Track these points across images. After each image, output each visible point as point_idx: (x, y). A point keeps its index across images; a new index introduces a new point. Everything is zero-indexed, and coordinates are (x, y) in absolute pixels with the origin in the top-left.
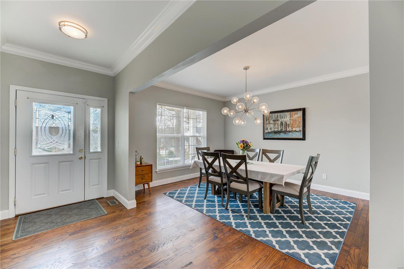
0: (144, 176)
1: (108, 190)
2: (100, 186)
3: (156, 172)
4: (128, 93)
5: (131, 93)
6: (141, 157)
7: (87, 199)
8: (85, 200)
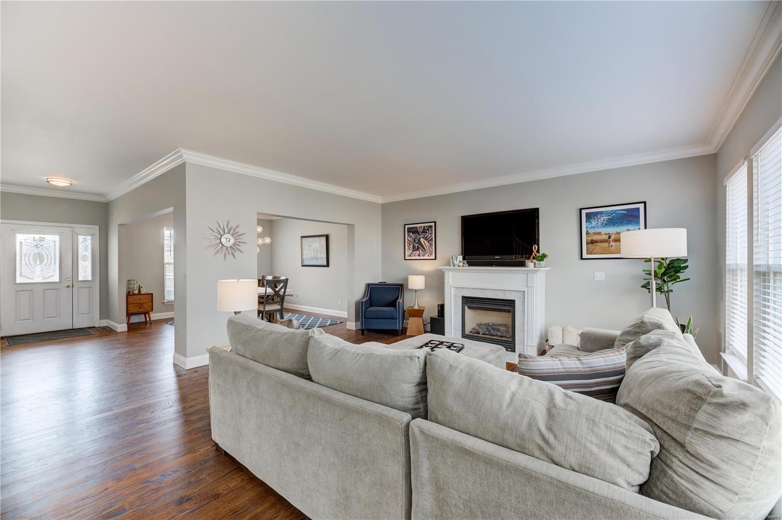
0: (143, 306)
1: (100, 319)
2: (91, 315)
3: (164, 303)
4: (117, 225)
5: (120, 225)
6: (139, 286)
7: (76, 328)
8: (74, 328)
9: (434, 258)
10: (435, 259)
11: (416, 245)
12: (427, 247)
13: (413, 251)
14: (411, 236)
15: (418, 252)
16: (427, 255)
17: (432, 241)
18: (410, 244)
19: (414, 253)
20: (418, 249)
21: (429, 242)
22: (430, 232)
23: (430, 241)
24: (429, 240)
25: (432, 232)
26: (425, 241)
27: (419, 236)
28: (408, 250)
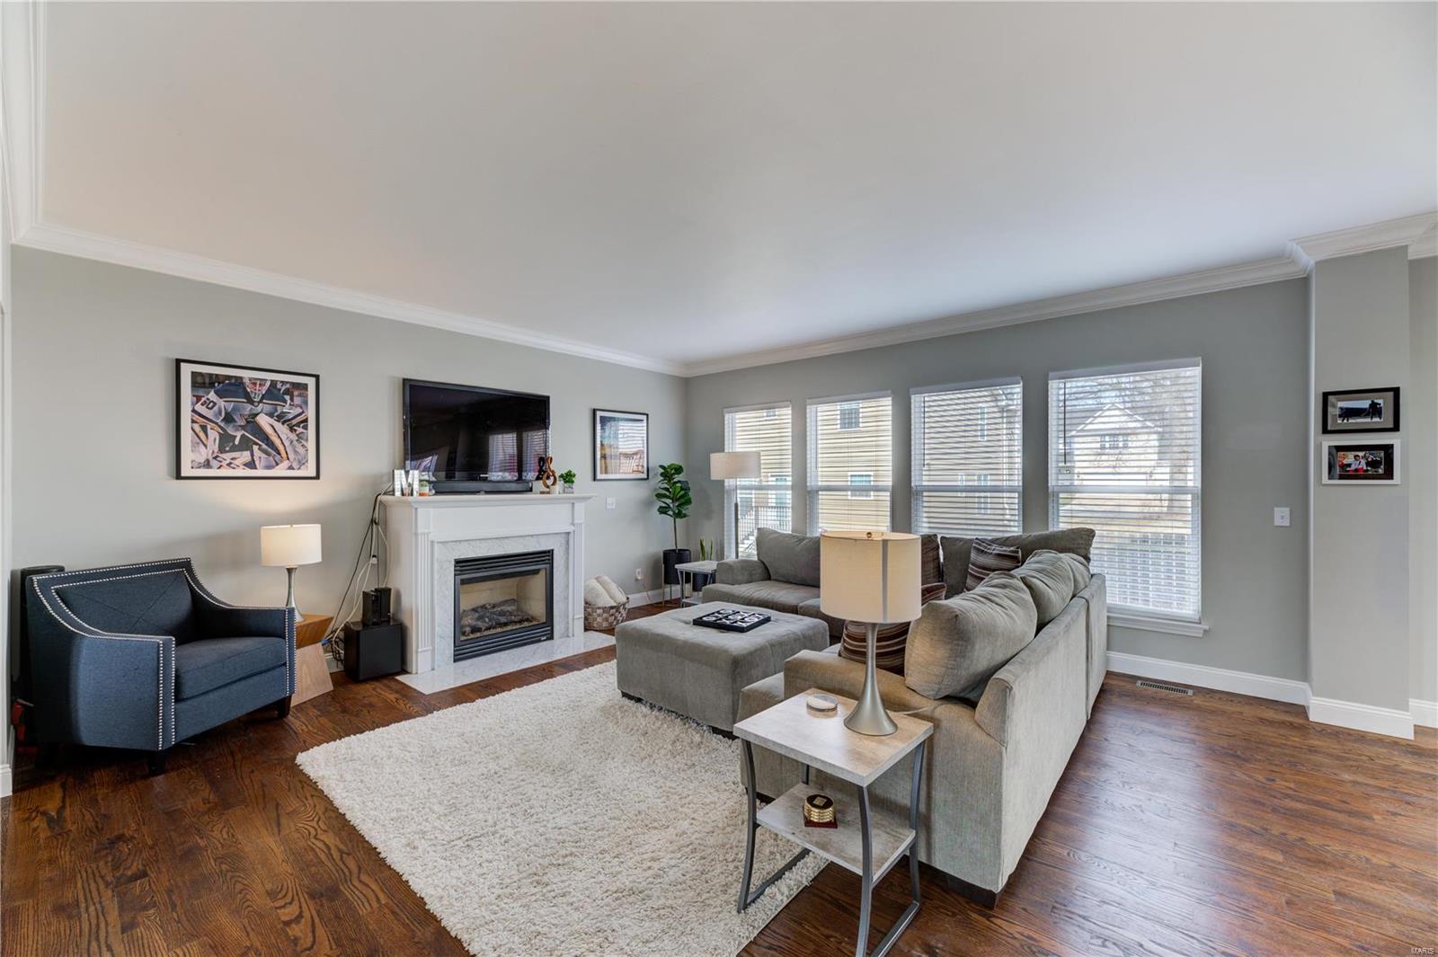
9: (314, 474)
10: (317, 477)
11: (239, 434)
12: (287, 443)
13: (222, 450)
14: (209, 405)
15: (246, 456)
16: (286, 464)
17: (306, 428)
18: (204, 428)
19: (227, 456)
20: (245, 445)
21: (292, 429)
22: (297, 400)
23: (298, 425)
24: (294, 422)
25: (306, 403)
26: (278, 425)
27: (249, 407)
28: (194, 445)
